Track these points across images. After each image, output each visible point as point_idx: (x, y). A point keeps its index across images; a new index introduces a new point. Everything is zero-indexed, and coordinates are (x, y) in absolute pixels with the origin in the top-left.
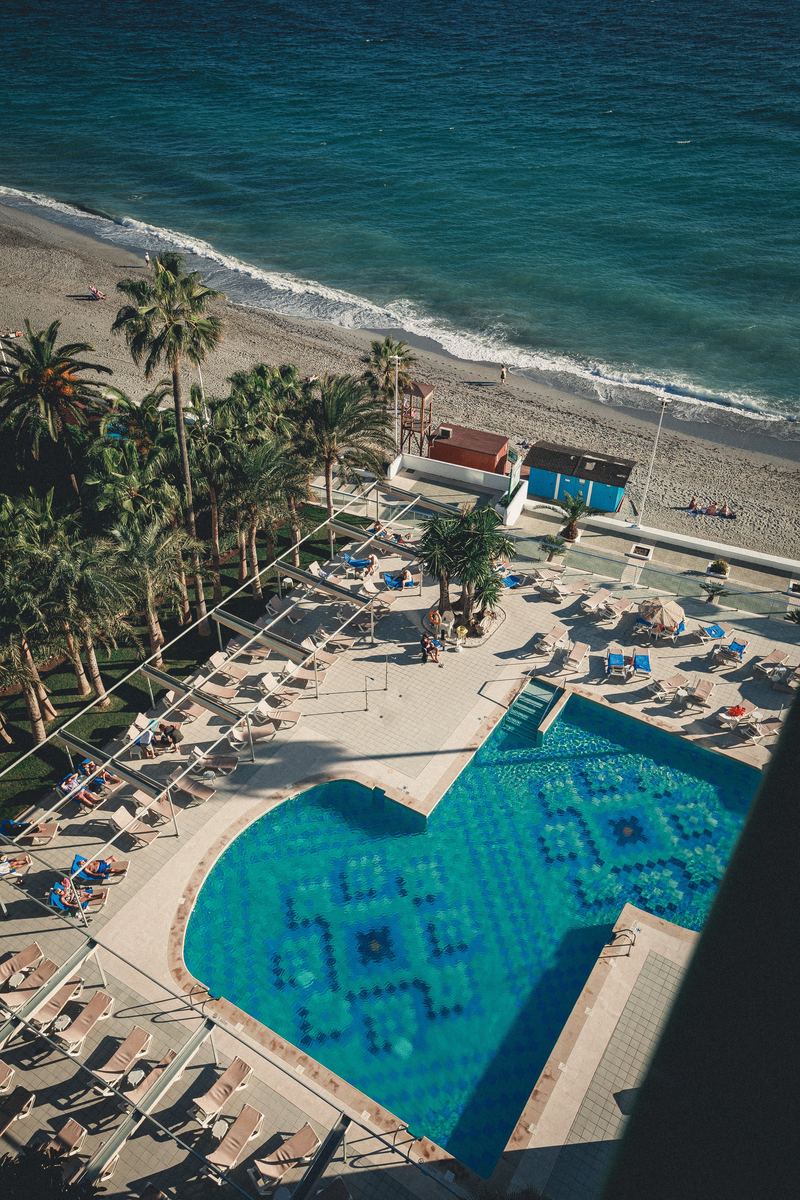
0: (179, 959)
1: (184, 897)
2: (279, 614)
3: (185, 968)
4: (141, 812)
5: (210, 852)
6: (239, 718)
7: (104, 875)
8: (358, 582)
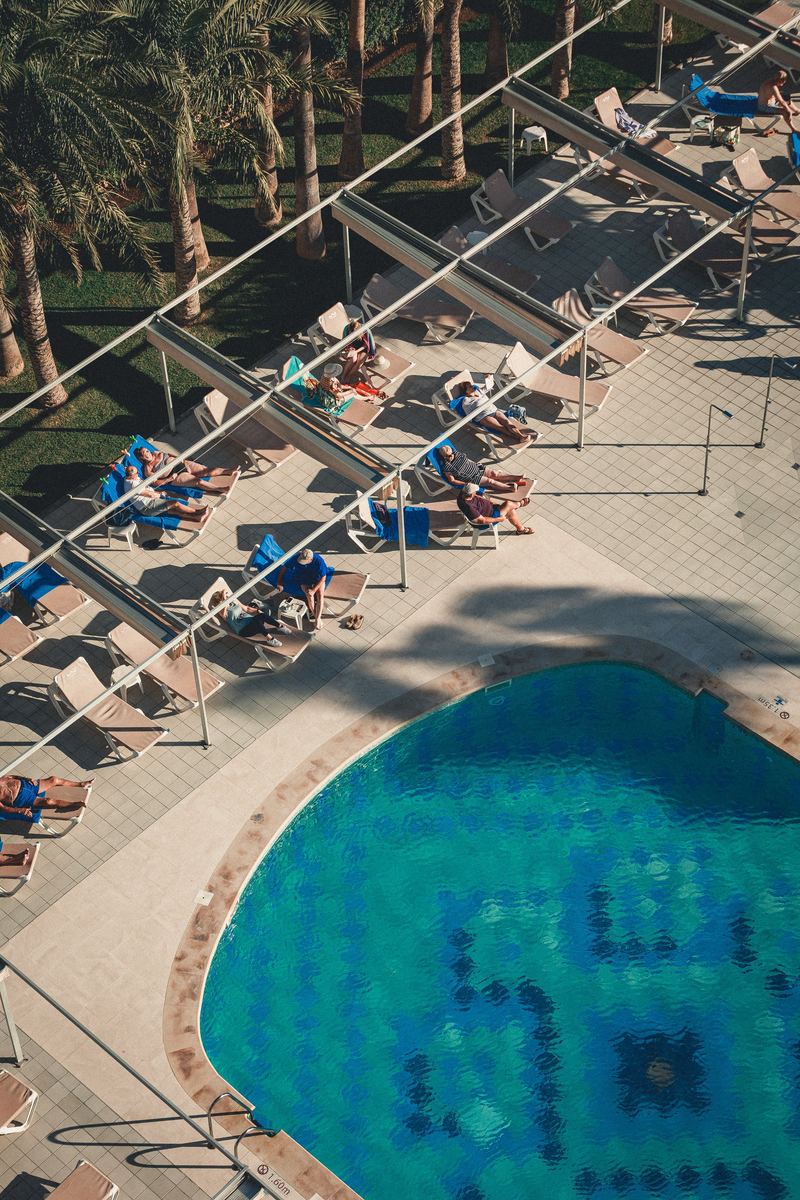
0: (189, 1029)
1: (211, 889)
2: (503, 221)
3: (201, 1053)
4: (126, 677)
5: (281, 792)
6: (378, 478)
7: (28, 812)
8: (719, 154)
